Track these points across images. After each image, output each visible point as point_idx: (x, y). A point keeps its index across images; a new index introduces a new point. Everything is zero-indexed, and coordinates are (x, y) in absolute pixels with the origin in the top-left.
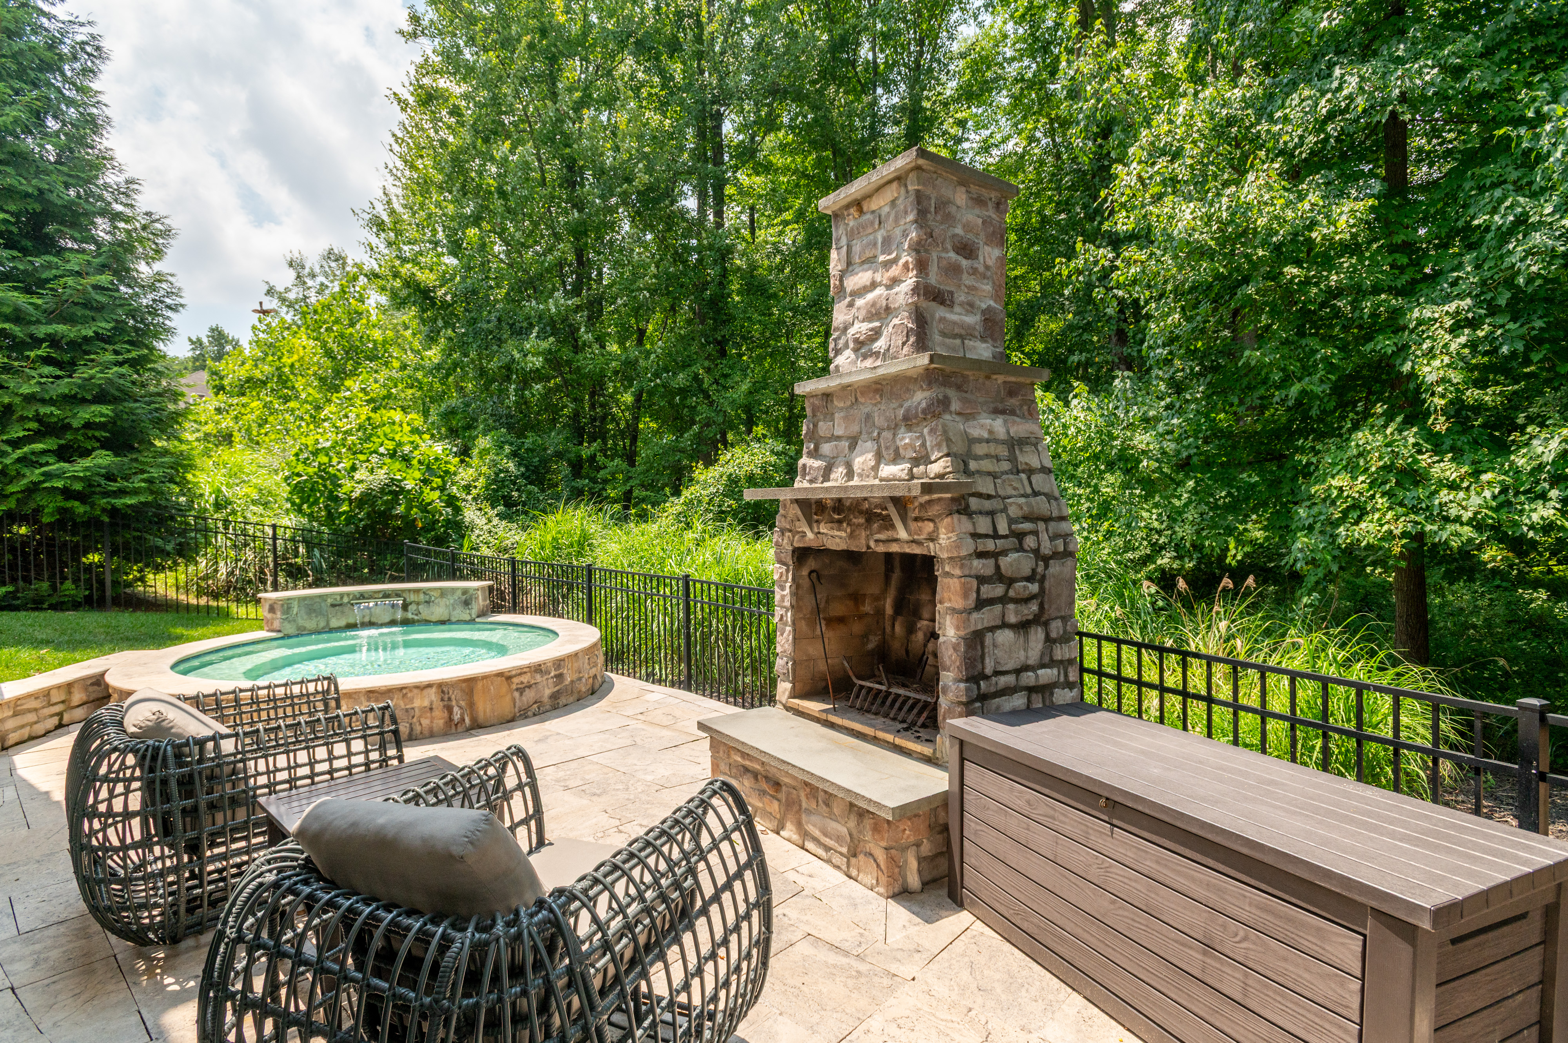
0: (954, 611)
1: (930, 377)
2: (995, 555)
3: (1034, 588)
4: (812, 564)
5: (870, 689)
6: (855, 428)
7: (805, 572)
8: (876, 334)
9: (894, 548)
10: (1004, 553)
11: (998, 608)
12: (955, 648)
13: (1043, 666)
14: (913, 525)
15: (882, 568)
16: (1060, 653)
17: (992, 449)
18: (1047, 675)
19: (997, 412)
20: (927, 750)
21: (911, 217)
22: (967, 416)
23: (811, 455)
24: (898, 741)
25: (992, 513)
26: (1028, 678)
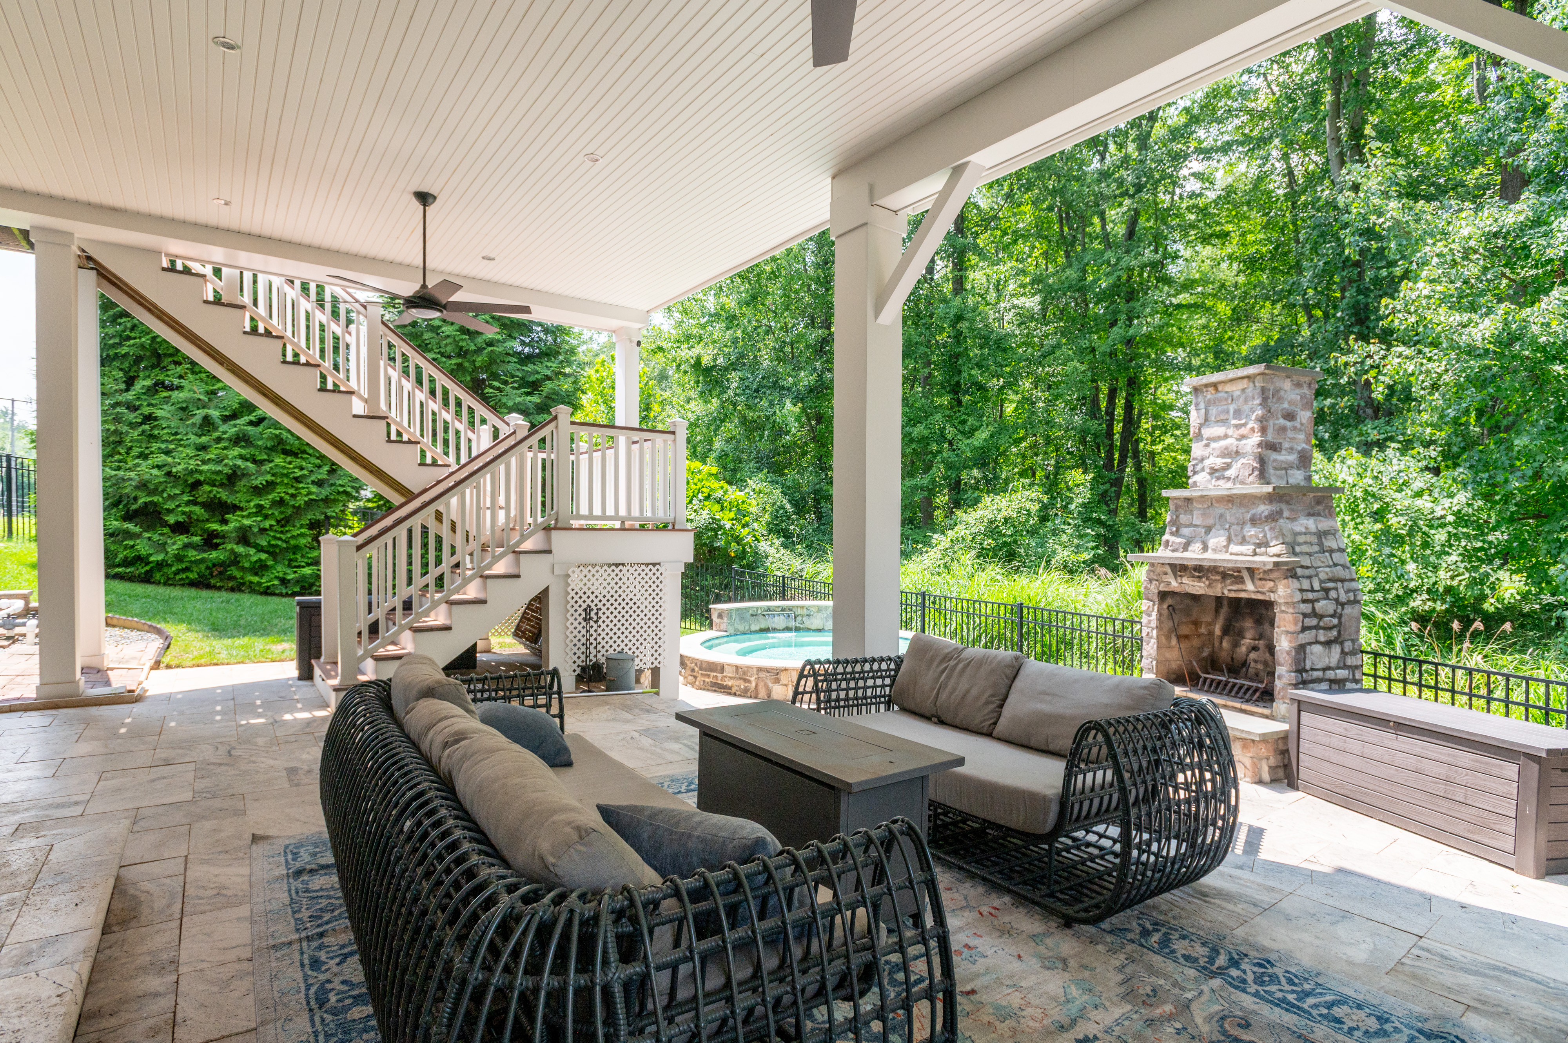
0: (1288, 632)
1: (1270, 498)
2: (1312, 602)
3: (1335, 621)
4: (1169, 601)
5: (1213, 680)
6: (1210, 522)
7: (1165, 606)
8: (1228, 466)
9: (1243, 595)
10: (1317, 600)
11: (1314, 632)
12: (1288, 653)
13: (1339, 668)
14: (1258, 583)
15: (1213, 605)
16: (1350, 661)
17: (1308, 538)
18: (1342, 674)
19: (1310, 515)
20: (1266, 711)
21: (1258, 401)
22: (1292, 519)
23: (1172, 534)
24: (1244, 707)
25: (1309, 577)
26: (1330, 674)
